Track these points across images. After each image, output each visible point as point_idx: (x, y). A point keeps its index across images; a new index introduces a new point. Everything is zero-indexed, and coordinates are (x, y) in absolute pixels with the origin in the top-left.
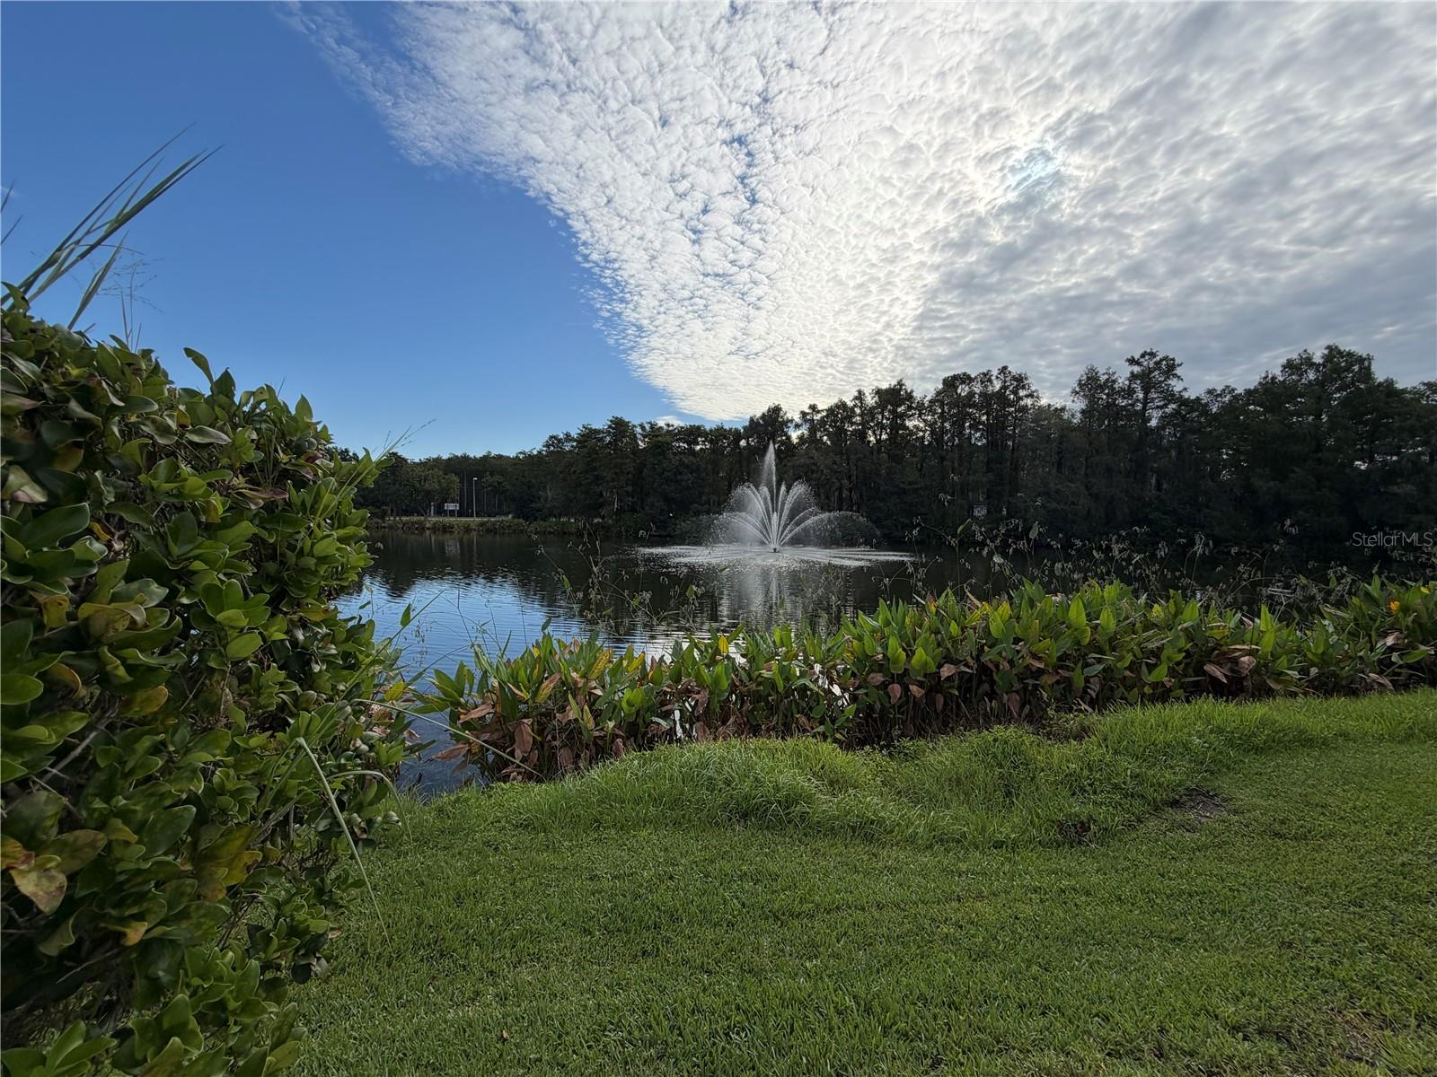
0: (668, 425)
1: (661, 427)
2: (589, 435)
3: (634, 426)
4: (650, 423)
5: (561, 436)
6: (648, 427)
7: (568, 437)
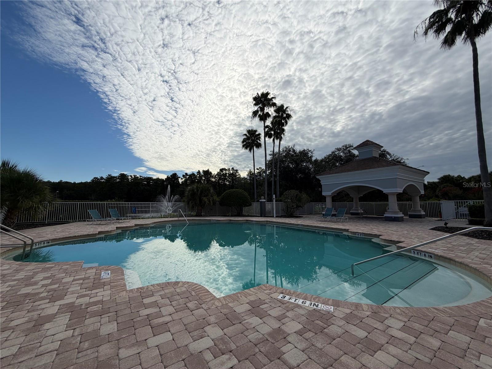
0: (140, 176)
1: (138, 177)
2: (110, 179)
3: (128, 176)
4: (134, 175)
5: (99, 178)
6: (133, 176)
7: (102, 178)
